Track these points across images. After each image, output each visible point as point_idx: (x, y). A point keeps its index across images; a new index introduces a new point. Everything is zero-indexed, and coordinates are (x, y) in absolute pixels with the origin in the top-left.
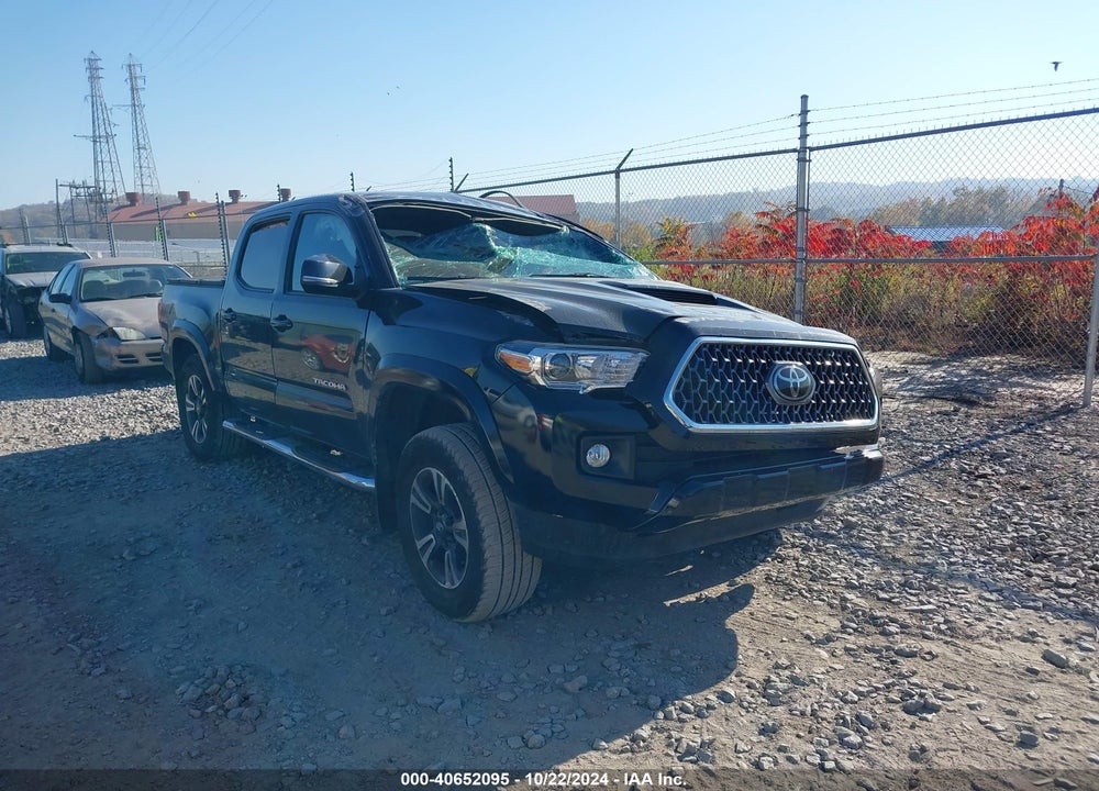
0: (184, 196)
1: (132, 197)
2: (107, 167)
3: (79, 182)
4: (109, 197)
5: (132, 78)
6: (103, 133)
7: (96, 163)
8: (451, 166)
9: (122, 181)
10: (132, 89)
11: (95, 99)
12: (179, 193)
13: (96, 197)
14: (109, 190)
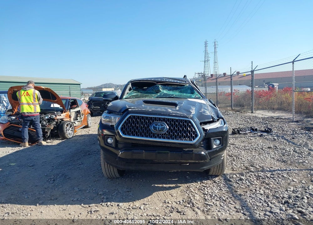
0: (225, 74)
1: (212, 75)
2: (207, 68)
3: (200, 73)
4: (207, 75)
5: (215, 45)
6: (207, 60)
7: (204, 67)
8: (252, 64)
9: (210, 71)
10: (215, 48)
11: (206, 52)
12: (224, 73)
13: (204, 76)
14: (207, 74)
